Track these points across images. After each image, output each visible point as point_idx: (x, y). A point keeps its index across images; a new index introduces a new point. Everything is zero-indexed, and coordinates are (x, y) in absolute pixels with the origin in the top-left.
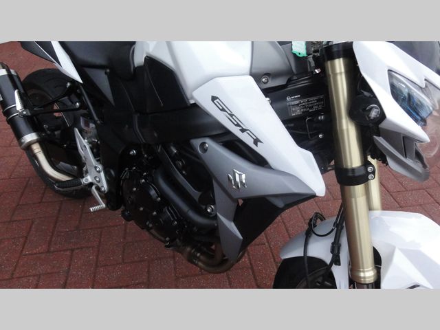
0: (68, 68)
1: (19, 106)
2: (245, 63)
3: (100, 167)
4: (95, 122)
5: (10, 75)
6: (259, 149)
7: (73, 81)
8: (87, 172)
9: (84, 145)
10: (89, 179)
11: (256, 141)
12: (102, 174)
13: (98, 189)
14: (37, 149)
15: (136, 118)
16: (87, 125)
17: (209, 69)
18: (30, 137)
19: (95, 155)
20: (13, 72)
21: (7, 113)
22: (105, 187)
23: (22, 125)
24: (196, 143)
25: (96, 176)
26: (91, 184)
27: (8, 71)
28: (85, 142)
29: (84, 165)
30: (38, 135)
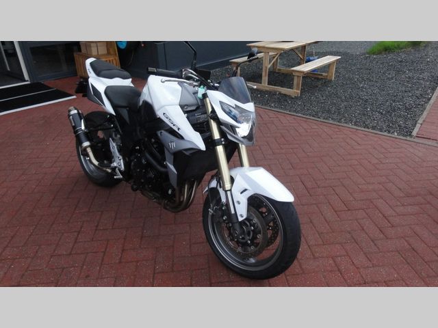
0: (109, 108)
1: (83, 127)
2: (178, 101)
3: (121, 157)
4: (120, 135)
5: (79, 113)
6: (180, 132)
7: (111, 115)
8: (114, 161)
9: (114, 147)
10: (115, 164)
11: (179, 129)
12: (122, 161)
13: (119, 170)
14: (89, 150)
15: (138, 128)
16: (116, 136)
17: (163, 103)
18: (86, 144)
19: (119, 151)
20: (80, 112)
21: (76, 132)
22: (123, 168)
23: (83, 137)
24: (159, 133)
25: (119, 162)
26: (116, 167)
27: (78, 111)
28: (114, 144)
29: (113, 157)
30: (91, 143)
